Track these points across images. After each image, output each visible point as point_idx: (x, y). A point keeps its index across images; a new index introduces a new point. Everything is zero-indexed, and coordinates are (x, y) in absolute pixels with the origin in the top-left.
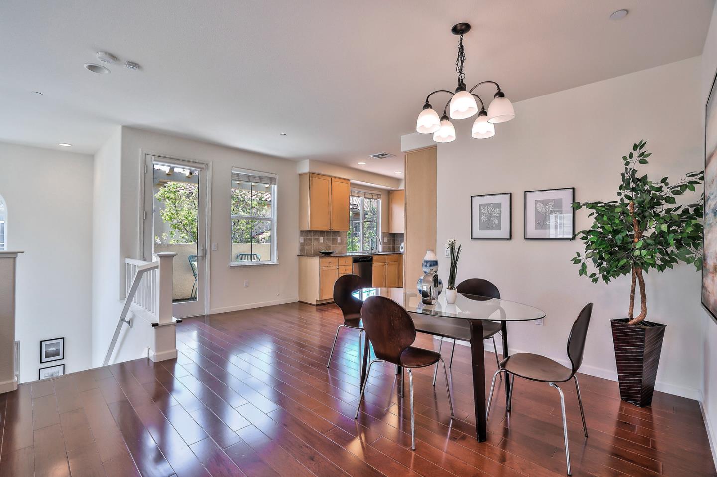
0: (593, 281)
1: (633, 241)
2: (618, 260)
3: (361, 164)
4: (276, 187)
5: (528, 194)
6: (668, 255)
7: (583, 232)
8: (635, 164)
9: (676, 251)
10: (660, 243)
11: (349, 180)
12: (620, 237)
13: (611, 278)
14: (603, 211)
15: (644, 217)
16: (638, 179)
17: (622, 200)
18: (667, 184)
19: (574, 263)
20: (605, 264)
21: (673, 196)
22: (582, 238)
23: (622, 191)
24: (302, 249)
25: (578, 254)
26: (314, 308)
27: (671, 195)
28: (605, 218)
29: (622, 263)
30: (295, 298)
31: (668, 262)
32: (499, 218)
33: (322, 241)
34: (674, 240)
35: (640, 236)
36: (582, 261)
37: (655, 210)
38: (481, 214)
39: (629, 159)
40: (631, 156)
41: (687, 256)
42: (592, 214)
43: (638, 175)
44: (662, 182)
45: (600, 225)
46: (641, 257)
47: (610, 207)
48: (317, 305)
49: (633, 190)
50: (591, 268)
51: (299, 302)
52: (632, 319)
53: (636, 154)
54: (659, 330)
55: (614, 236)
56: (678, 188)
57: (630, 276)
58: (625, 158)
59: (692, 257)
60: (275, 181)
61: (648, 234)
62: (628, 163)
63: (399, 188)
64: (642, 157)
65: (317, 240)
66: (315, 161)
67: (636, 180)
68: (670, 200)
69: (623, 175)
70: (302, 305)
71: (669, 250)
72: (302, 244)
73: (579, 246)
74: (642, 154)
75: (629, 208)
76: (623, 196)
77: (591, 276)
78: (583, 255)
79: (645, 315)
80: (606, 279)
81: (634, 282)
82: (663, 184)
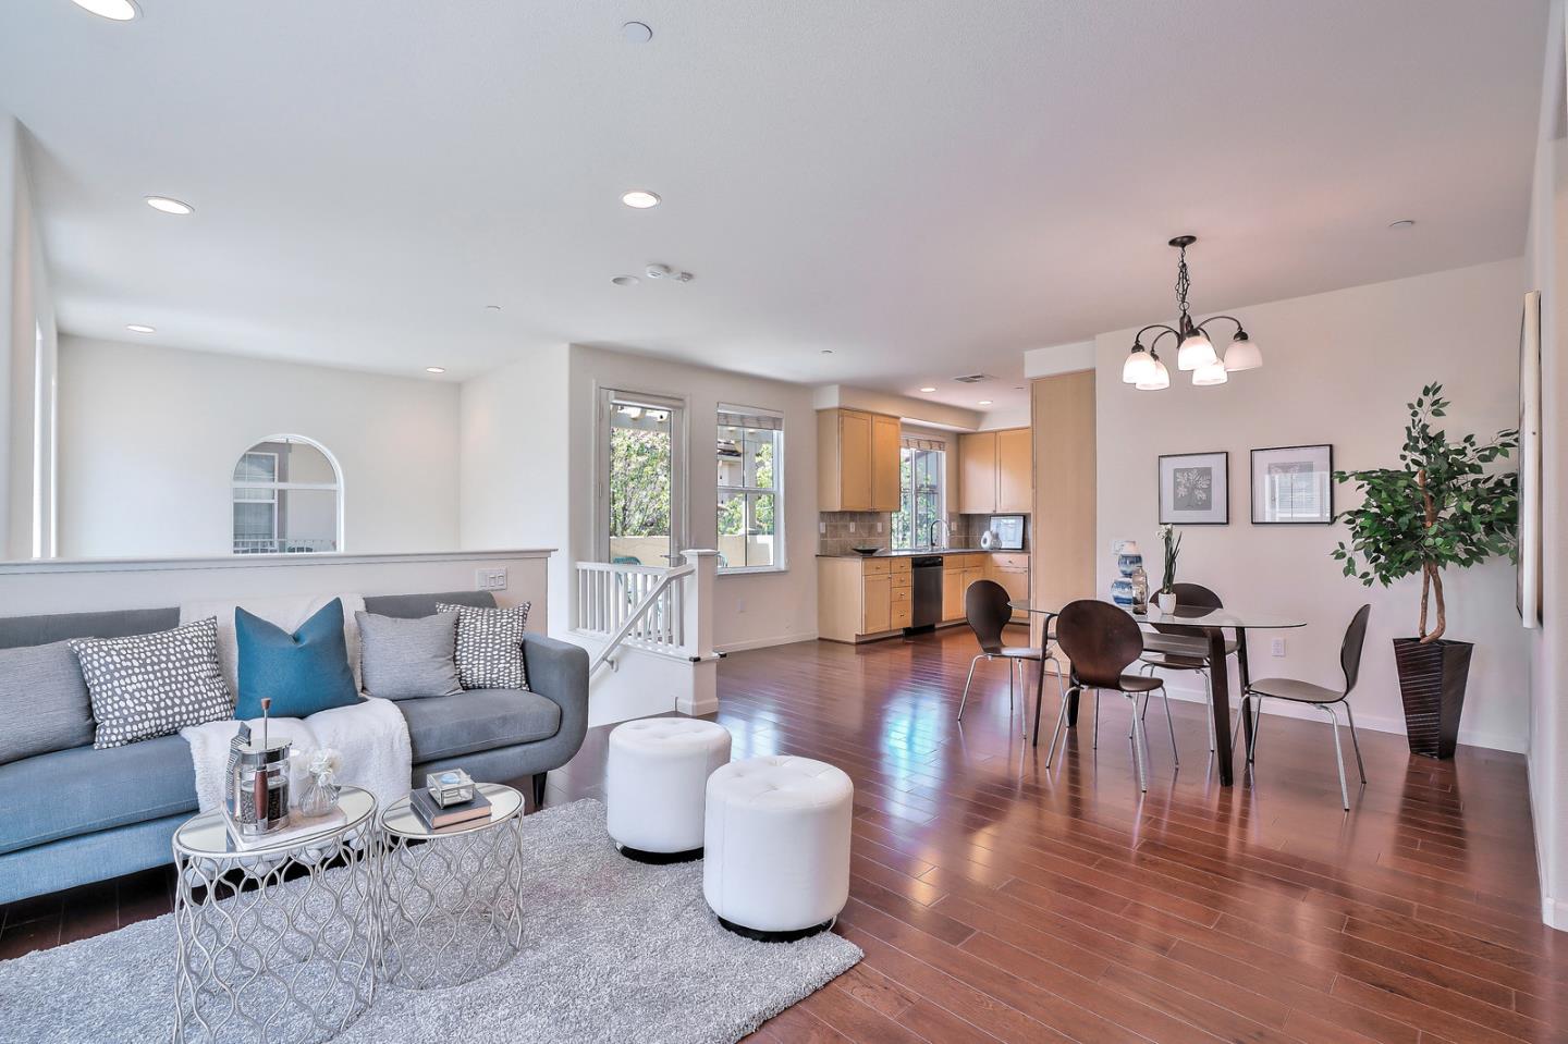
0: (1365, 584)
1: (1424, 526)
2: (1403, 553)
3: (928, 392)
4: (782, 434)
5: (1255, 453)
6: (1473, 544)
7: (1349, 513)
8: (1425, 415)
9: (1484, 539)
10: (1463, 528)
11: (898, 418)
12: (1404, 520)
13: (1393, 579)
14: (1381, 483)
15: (1441, 492)
16: (1431, 438)
17: (1407, 466)
18: (1472, 444)
19: (1336, 558)
20: (1382, 559)
21: (1480, 463)
22: (1348, 522)
23: (1407, 453)
24: (823, 545)
25: (1342, 545)
26: (853, 649)
27: (1478, 462)
28: (1384, 495)
29: (1407, 556)
30: (813, 634)
31: (1475, 555)
32: (1208, 490)
33: (852, 530)
34: (1482, 523)
35: (1435, 518)
36: (1348, 556)
37: (1455, 481)
38: (1177, 485)
39: (1417, 408)
40: (1420, 403)
41: (1500, 545)
42: (1362, 486)
43: (1432, 432)
44: (1465, 441)
45: (1374, 504)
46: (1435, 547)
47: (1390, 477)
48: (857, 644)
49: (1424, 452)
50: (1363, 564)
51: (820, 639)
52: (1424, 635)
53: (1428, 401)
54: (1463, 652)
55: (1396, 519)
56: (1487, 453)
57: (1420, 575)
58: (1411, 406)
59: (1506, 546)
60: (780, 425)
61: (1445, 514)
62: (1415, 414)
63: (980, 430)
64: (1435, 407)
65: (846, 527)
66: (849, 387)
67: (1427, 439)
68: (1475, 469)
69: (1408, 429)
70: (826, 643)
71: (1475, 538)
72: (823, 536)
73: (1343, 533)
74: (1436, 403)
75: (1417, 479)
76: (1408, 461)
77: (1362, 577)
78: (1350, 546)
79: (1443, 630)
80: (1385, 580)
81: (1427, 583)
82: (1467, 445)
